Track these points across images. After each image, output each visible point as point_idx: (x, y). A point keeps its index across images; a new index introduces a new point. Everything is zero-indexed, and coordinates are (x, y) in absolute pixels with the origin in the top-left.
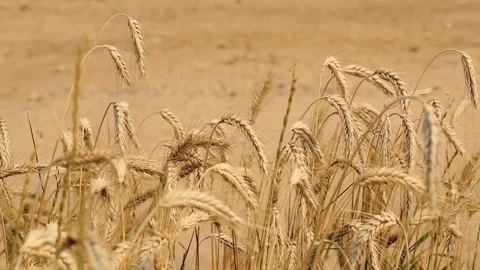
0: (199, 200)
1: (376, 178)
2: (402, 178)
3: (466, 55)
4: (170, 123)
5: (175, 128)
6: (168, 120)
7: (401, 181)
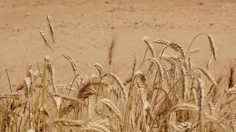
0: (96, 127)
1: (181, 108)
2: (193, 108)
3: (210, 36)
4: (68, 60)
5: (71, 62)
6: (67, 59)
7: (193, 110)
